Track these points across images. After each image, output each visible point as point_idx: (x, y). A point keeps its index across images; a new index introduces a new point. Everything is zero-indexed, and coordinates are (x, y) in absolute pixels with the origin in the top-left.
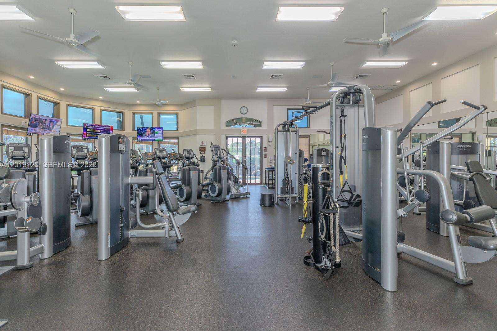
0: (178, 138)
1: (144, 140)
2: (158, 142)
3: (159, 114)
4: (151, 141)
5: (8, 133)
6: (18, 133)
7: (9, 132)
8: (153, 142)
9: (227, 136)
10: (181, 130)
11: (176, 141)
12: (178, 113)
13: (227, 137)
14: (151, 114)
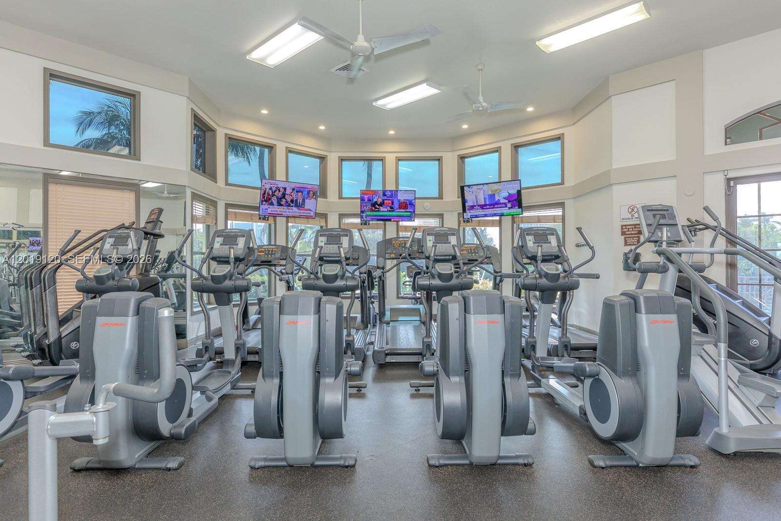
0: (564, 203)
1: (477, 216)
2: (513, 219)
3: (516, 147)
4: (498, 218)
5: (236, 218)
6: (253, 218)
7: (237, 216)
8: (500, 221)
9: (731, 175)
10: (570, 182)
11: (558, 212)
12: (563, 134)
13: (729, 180)
14: (497, 151)
